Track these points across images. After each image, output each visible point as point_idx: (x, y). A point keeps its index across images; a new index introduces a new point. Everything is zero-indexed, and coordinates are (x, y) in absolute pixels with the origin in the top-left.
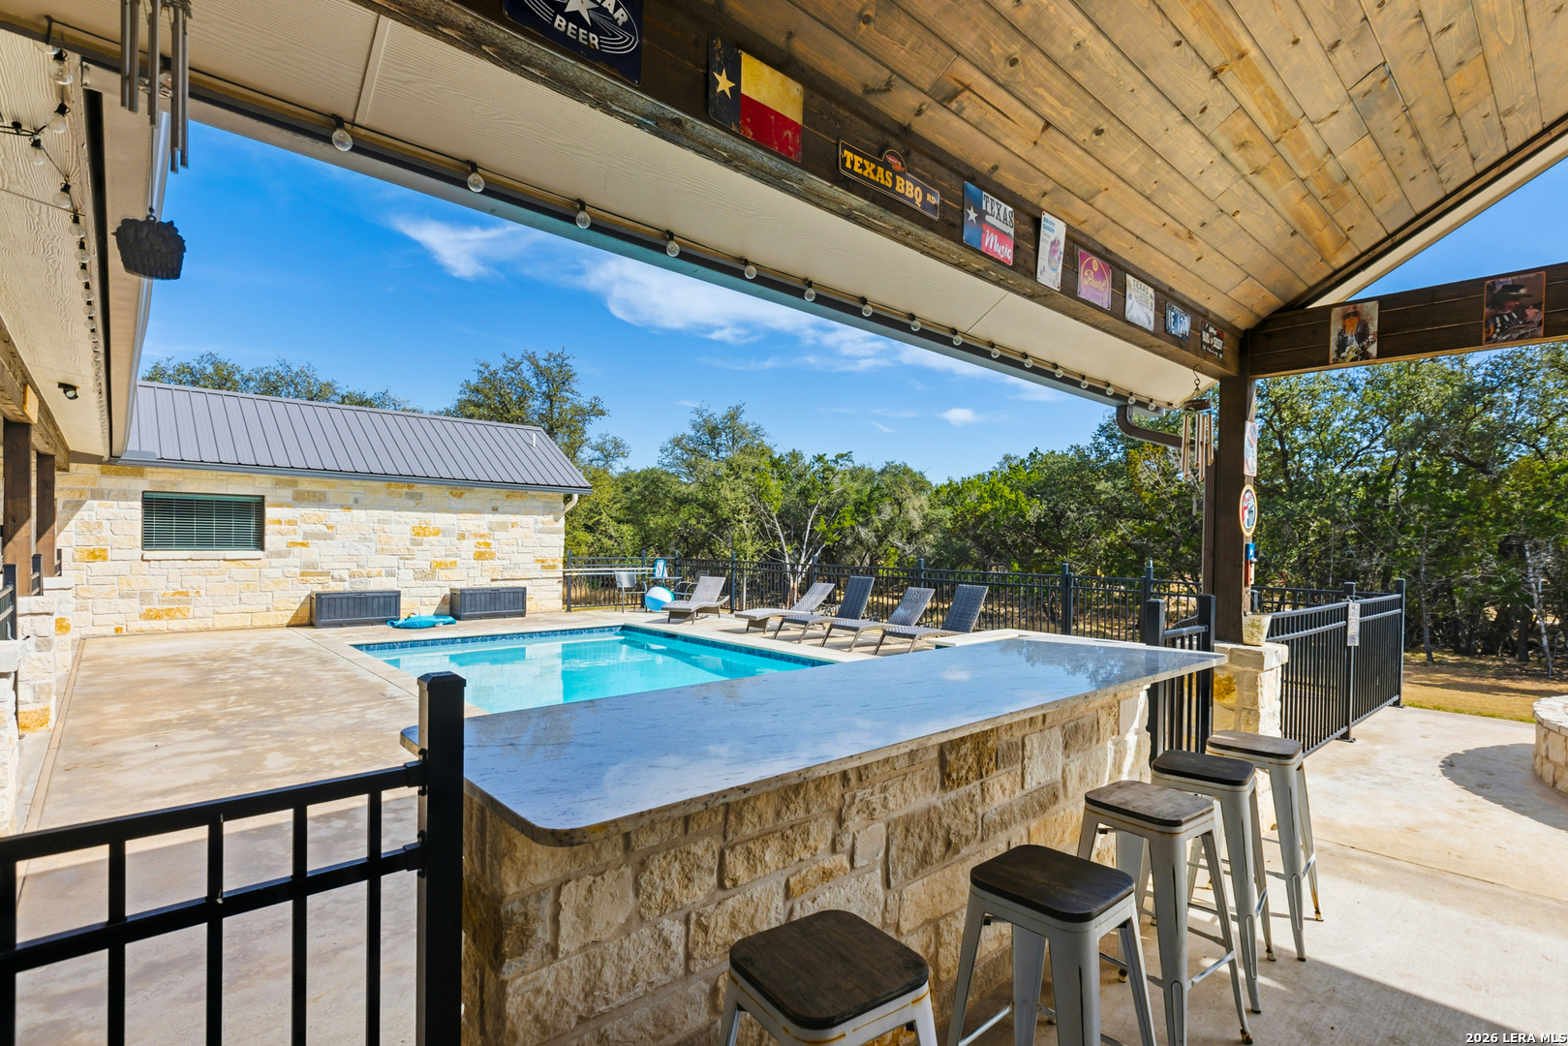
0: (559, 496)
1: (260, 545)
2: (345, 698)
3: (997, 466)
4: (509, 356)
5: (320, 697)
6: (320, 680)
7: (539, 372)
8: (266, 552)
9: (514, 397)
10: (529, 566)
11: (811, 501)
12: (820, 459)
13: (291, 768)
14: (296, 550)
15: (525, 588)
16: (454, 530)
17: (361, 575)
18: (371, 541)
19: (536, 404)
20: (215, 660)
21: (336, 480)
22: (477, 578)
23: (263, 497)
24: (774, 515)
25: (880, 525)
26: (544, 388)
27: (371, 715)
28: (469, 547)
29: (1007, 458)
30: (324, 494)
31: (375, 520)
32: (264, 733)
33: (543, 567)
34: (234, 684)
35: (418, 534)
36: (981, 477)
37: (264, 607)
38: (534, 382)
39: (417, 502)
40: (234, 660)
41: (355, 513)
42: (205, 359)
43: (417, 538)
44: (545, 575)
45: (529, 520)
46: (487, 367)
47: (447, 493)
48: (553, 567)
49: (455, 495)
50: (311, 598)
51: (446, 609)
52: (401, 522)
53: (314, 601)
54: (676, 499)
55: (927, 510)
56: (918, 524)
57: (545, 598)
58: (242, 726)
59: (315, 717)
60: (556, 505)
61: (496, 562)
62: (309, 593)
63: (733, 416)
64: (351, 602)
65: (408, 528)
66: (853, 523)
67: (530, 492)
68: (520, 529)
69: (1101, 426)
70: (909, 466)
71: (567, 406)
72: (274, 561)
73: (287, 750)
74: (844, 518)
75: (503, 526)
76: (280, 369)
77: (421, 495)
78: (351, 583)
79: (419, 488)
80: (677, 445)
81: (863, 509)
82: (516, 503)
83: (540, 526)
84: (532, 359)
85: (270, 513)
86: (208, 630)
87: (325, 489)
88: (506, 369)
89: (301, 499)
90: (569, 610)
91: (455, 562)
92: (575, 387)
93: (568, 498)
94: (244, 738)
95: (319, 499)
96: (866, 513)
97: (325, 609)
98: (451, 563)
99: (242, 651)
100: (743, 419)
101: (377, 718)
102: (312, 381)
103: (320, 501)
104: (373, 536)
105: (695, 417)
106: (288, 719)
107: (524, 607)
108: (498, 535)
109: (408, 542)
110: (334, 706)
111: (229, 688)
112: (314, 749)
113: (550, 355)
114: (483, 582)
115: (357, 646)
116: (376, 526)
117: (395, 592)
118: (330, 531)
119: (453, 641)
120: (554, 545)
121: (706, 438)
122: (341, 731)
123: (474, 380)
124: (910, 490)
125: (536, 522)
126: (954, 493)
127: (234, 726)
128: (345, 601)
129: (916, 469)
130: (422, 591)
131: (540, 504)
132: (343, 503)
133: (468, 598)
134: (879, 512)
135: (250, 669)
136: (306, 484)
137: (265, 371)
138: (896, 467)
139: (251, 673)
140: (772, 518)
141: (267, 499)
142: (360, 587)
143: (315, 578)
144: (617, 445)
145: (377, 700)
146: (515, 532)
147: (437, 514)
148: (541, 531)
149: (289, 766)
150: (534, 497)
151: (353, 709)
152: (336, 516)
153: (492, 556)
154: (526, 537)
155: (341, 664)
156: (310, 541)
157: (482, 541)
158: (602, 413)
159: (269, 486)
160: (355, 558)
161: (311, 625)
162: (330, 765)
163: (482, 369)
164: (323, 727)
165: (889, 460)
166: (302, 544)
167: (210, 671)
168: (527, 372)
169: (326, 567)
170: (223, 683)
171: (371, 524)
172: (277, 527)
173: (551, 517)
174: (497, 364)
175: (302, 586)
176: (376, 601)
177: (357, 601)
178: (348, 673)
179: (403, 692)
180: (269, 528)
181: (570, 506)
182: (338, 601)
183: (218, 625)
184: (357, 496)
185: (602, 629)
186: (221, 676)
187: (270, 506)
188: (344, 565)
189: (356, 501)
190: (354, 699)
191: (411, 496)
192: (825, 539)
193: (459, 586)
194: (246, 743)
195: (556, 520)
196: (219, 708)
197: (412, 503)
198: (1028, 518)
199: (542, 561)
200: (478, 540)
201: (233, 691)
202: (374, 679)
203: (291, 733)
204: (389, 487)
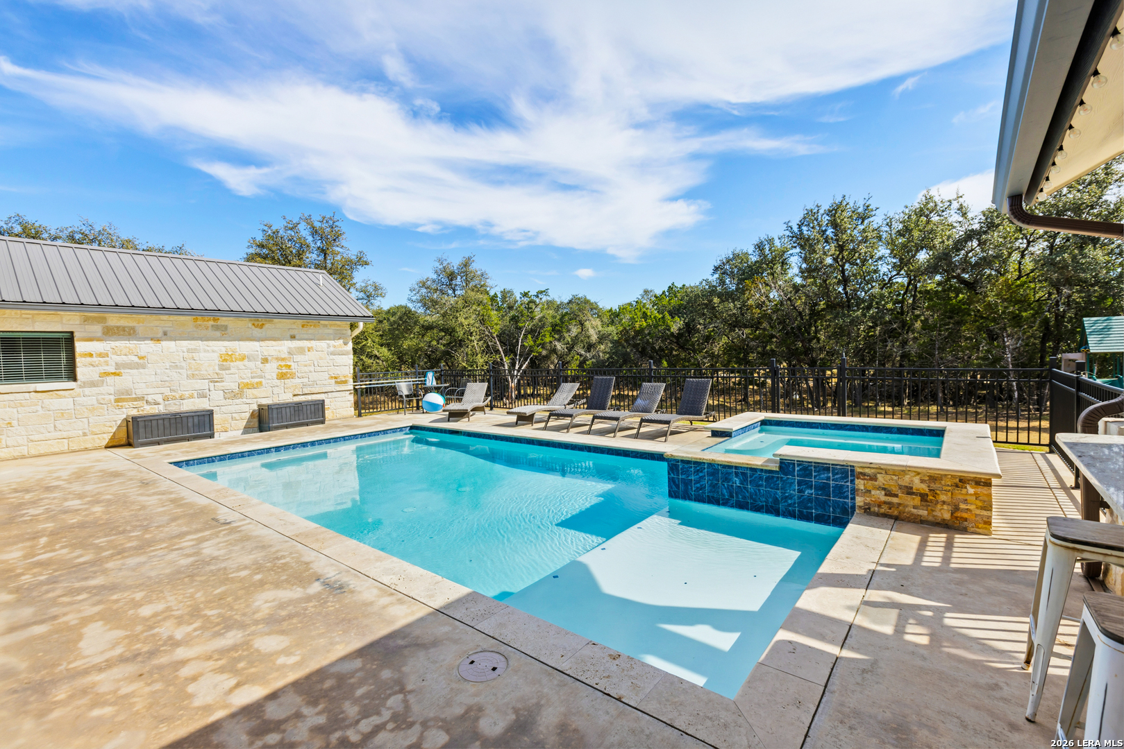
0: (346, 324)
1: (72, 376)
2: (174, 528)
3: (640, 297)
4: (288, 218)
5: (146, 529)
6: (143, 507)
7: (314, 232)
8: (79, 383)
9: (294, 251)
10: (325, 382)
11: (520, 325)
12: (525, 294)
13: (119, 651)
14: (110, 379)
15: (323, 401)
16: (258, 355)
17: (174, 398)
18: (182, 368)
19: (313, 256)
20: (27, 491)
21: (144, 316)
22: (283, 395)
23: (72, 333)
24: (495, 335)
25: (569, 340)
26: (319, 244)
27: (209, 549)
28: (272, 369)
29: (646, 292)
30: (133, 329)
31: (185, 349)
32: (79, 591)
33: (336, 382)
34: (47, 519)
35: (225, 360)
36: (630, 304)
37: (81, 432)
38: (310, 239)
39: (223, 333)
40: (48, 489)
41: (165, 344)
42: (13, 220)
43: (224, 363)
44: (338, 389)
45: (322, 344)
46: (270, 227)
47: (250, 325)
48: (345, 382)
49: (257, 326)
50: (128, 422)
51: (255, 422)
52: (210, 351)
53: (130, 424)
54: (423, 326)
55: (600, 329)
56: (594, 338)
57: (341, 405)
58: (53, 581)
59: (142, 559)
60: (344, 332)
61: (298, 381)
62: (125, 416)
63: (466, 265)
64: (167, 423)
65: (215, 356)
66: (551, 339)
67: (322, 322)
68: (315, 352)
69: (715, 267)
70: (588, 298)
71: (338, 258)
72: (87, 391)
73: (111, 617)
74: (544, 336)
75: (301, 351)
76: (84, 228)
77: (226, 327)
78: (165, 406)
79: (223, 321)
80: (423, 286)
81: (558, 329)
82: (310, 331)
83: (332, 349)
84: (308, 220)
85: (80, 347)
86: (23, 457)
87: (134, 324)
88: (286, 228)
89: (110, 333)
90: (360, 415)
91: (261, 382)
92: (343, 243)
93: (353, 327)
94: (54, 602)
95: (128, 333)
96: (559, 332)
97: (141, 430)
98: (257, 383)
99: (58, 478)
100: (474, 266)
101: (216, 553)
102: (114, 238)
103: (130, 334)
104: (183, 364)
105: (437, 264)
106: (110, 565)
107: (323, 416)
108: (298, 358)
109: (217, 368)
110: (162, 541)
111: (41, 527)
112: (146, 611)
113: (324, 218)
114: (286, 397)
115: (178, 464)
116: (186, 355)
117: (209, 411)
118: (141, 361)
119: (268, 450)
120: (345, 363)
121: (445, 280)
122: (178, 578)
123: (260, 237)
124: (589, 315)
125: (329, 346)
126: (614, 316)
127: (42, 583)
128: (161, 422)
129: (592, 301)
130: (233, 408)
131: (331, 331)
132: (151, 336)
133: (275, 411)
134: (569, 331)
135: (66, 500)
136: (114, 320)
137: (70, 230)
138: (579, 299)
139: (66, 504)
140: (493, 338)
141: (75, 334)
142: (174, 408)
143: (130, 403)
144: (376, 288)
145: (211, 527)
146: (310, 356)
147: (241, 343)
148: (333, 354)
149: (113, 647)
150: (325, 326)
151: (187, 542)
152: (146, 347)
153: (292, 376)
154: (321, 359)
155: (165, 485)
156: (122, 371)
157: (283, 363)
158: (366, 263)
159: (78, 322)
160: (167, 384)
161: (129, 445)
162: (170, 638)
163: (266, 228)
164: (153, 574)
165: (575, 294)
166: (114, 374)
167: (20, 506)
168: (304, 231)
169: (139, 393)
170: (34, 519)
171: (181, 354)
172: (89, 359)
173: (341, 341)
174: (279, 225)
175: (118, 412)
176: (190, 420)
177: (173, 421)
178: (173, 496)
179: (237, 516)
180: (79, 361)
181: (357, 332)
182: (154, 423)
183: (33, 452)
184: (166, 329)
185: (394, 430)
186: (32, 511)
187: (78, 340)
188: (157, 390)
189: (165, 334)
190: (184, 529)
191: (217, 328)
192: (532, 351)
193: (265, 402)
194: (54, 611)
195: (346, 344)
196: (25, 557)
197: (218, 334)
198: (672, 330)
199: (336, 378)
200: (280, 363)
201: (44, 530)
202: (203, 501)
203: (113, 588)
204: (196, 320)
